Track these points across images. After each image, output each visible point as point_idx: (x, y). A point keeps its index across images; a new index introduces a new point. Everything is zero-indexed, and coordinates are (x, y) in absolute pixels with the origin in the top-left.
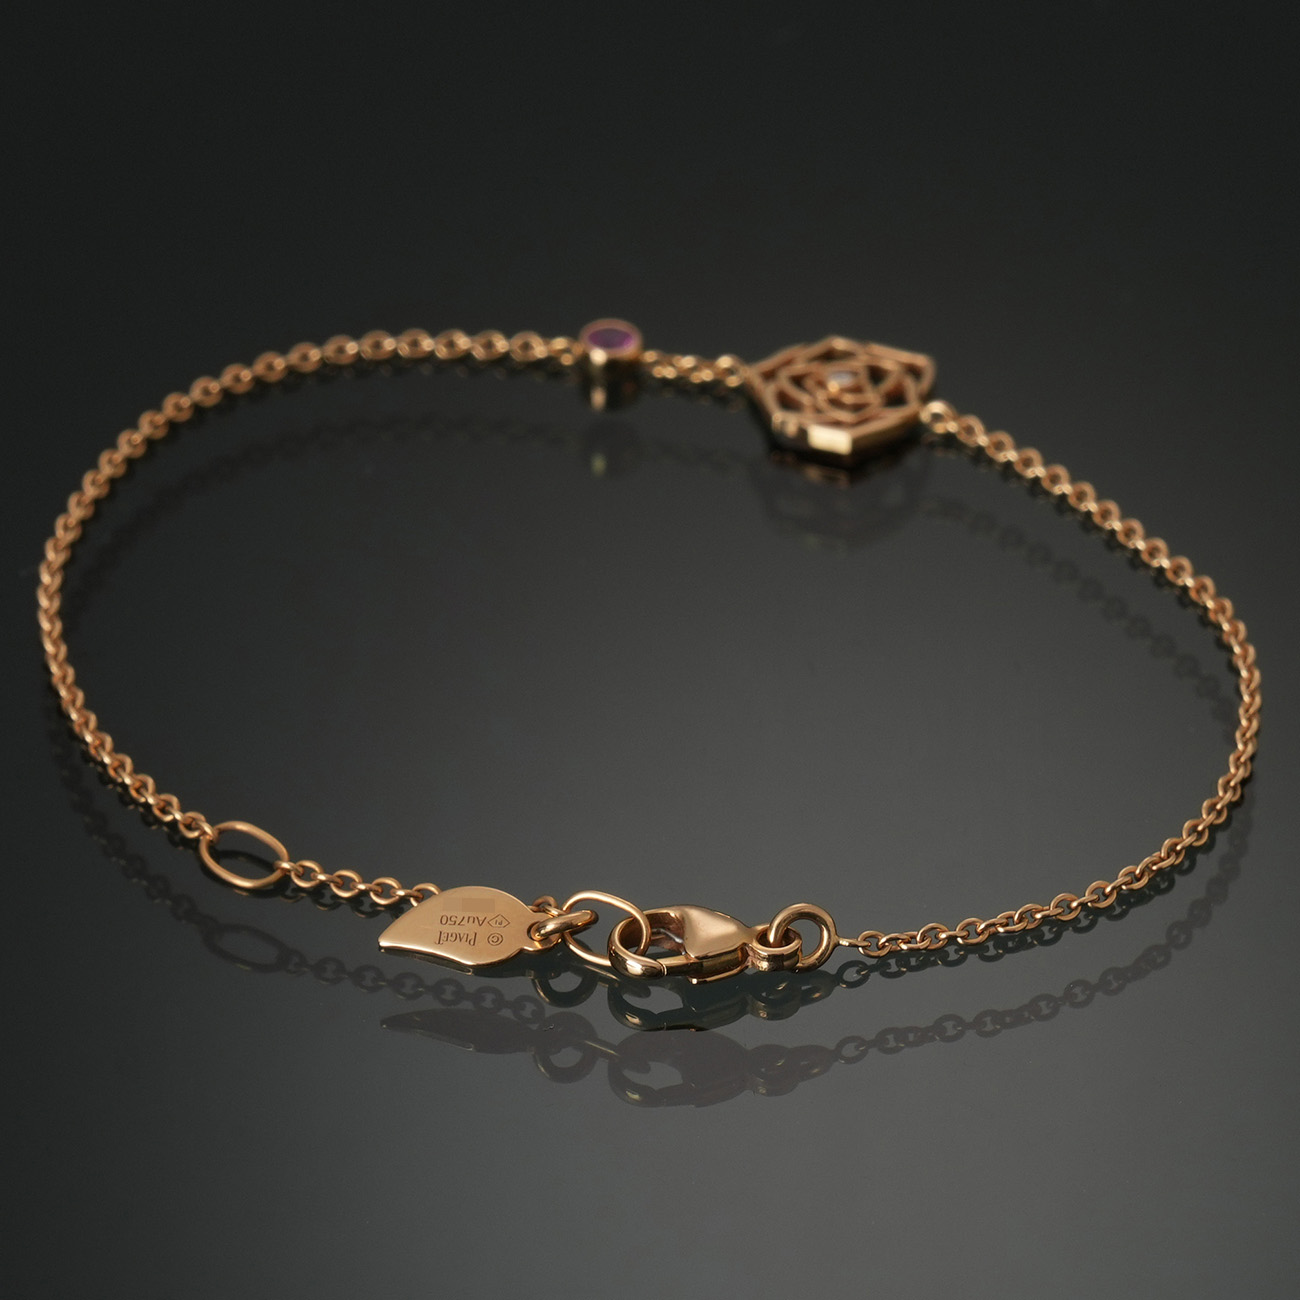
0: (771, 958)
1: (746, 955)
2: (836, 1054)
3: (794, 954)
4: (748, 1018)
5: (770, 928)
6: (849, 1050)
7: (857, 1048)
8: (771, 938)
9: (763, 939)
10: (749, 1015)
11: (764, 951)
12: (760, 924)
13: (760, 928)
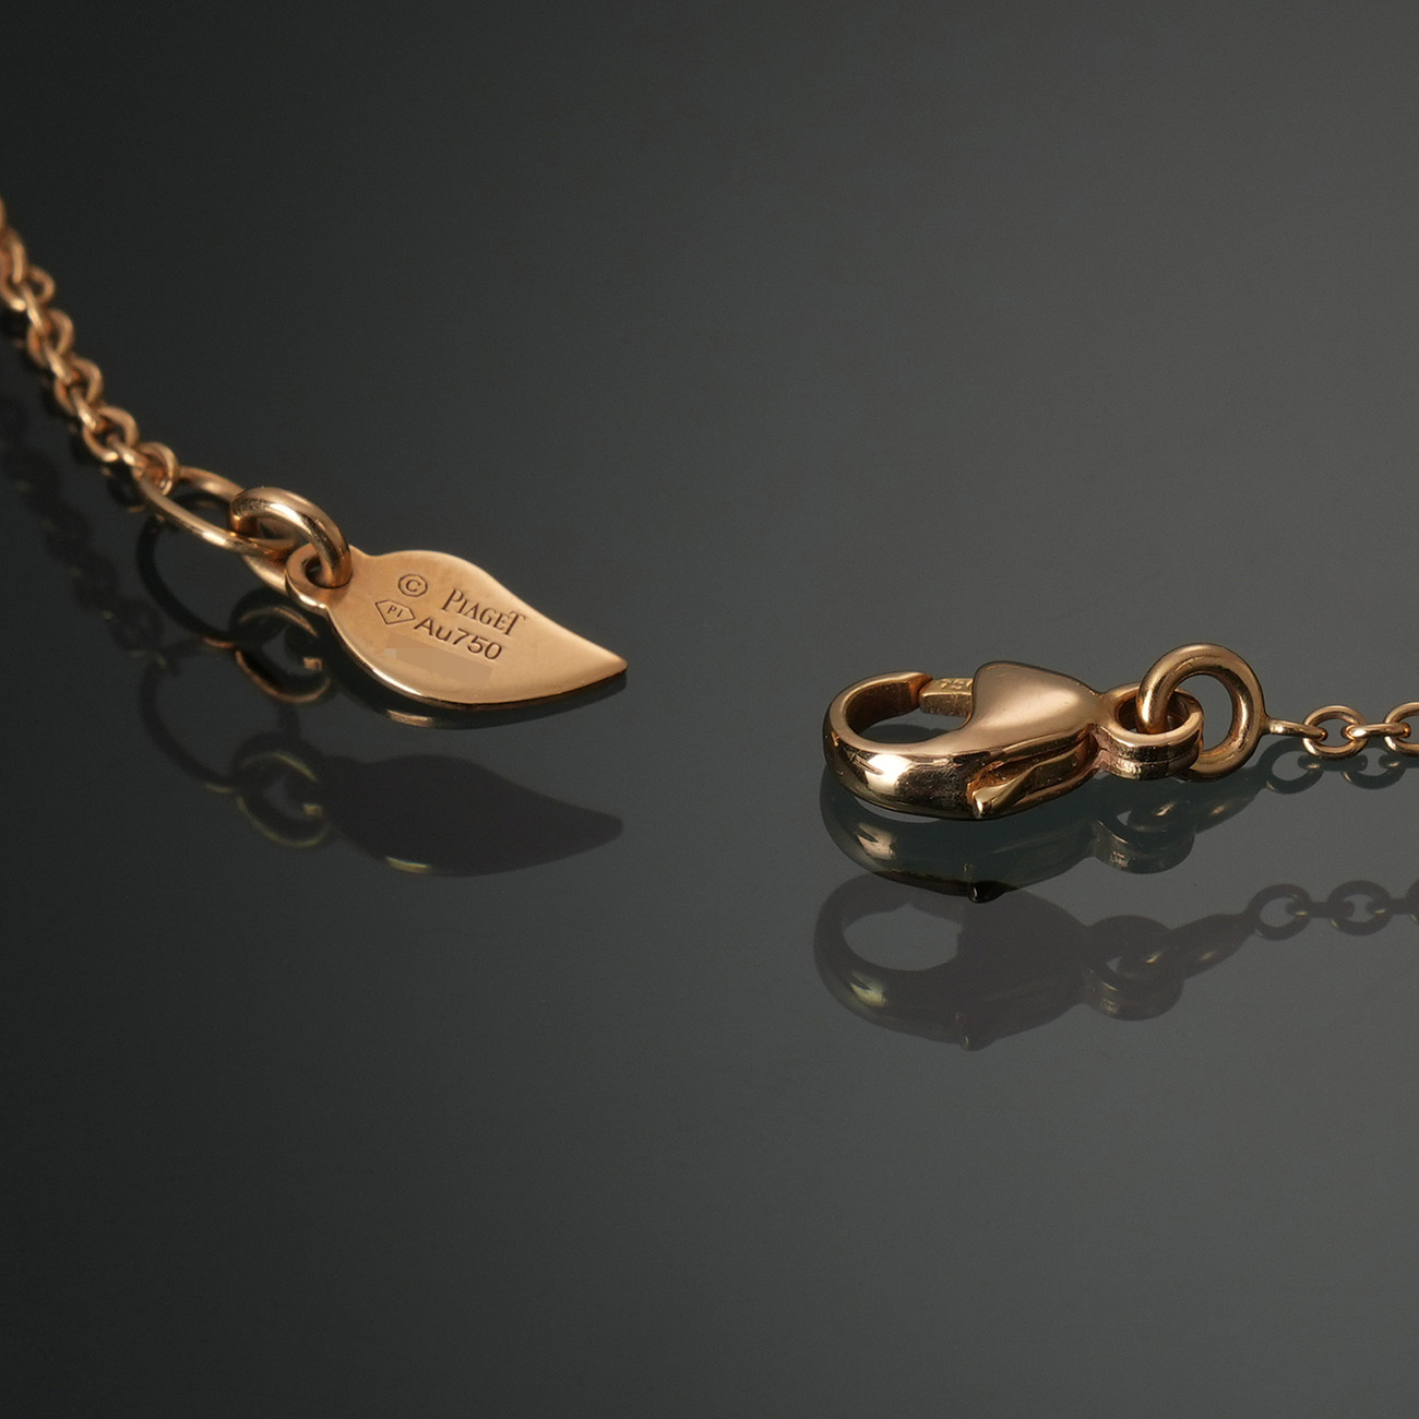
0: (1141, 754)
1: (1093, 749)
2: (1248, 922)
3: (1189, 746)
4: (1090, 864)
5: (1142, 693)
6: (1275, 913)
7: (1291, 909)
8: (1145, 713)
9: (1127, 715)
10: (1094, 859)
11: (1130, 739)
12: (1120, 687)
13: (1120, 694)
